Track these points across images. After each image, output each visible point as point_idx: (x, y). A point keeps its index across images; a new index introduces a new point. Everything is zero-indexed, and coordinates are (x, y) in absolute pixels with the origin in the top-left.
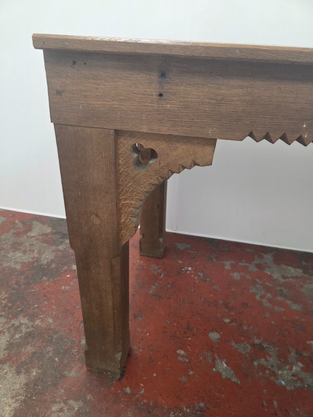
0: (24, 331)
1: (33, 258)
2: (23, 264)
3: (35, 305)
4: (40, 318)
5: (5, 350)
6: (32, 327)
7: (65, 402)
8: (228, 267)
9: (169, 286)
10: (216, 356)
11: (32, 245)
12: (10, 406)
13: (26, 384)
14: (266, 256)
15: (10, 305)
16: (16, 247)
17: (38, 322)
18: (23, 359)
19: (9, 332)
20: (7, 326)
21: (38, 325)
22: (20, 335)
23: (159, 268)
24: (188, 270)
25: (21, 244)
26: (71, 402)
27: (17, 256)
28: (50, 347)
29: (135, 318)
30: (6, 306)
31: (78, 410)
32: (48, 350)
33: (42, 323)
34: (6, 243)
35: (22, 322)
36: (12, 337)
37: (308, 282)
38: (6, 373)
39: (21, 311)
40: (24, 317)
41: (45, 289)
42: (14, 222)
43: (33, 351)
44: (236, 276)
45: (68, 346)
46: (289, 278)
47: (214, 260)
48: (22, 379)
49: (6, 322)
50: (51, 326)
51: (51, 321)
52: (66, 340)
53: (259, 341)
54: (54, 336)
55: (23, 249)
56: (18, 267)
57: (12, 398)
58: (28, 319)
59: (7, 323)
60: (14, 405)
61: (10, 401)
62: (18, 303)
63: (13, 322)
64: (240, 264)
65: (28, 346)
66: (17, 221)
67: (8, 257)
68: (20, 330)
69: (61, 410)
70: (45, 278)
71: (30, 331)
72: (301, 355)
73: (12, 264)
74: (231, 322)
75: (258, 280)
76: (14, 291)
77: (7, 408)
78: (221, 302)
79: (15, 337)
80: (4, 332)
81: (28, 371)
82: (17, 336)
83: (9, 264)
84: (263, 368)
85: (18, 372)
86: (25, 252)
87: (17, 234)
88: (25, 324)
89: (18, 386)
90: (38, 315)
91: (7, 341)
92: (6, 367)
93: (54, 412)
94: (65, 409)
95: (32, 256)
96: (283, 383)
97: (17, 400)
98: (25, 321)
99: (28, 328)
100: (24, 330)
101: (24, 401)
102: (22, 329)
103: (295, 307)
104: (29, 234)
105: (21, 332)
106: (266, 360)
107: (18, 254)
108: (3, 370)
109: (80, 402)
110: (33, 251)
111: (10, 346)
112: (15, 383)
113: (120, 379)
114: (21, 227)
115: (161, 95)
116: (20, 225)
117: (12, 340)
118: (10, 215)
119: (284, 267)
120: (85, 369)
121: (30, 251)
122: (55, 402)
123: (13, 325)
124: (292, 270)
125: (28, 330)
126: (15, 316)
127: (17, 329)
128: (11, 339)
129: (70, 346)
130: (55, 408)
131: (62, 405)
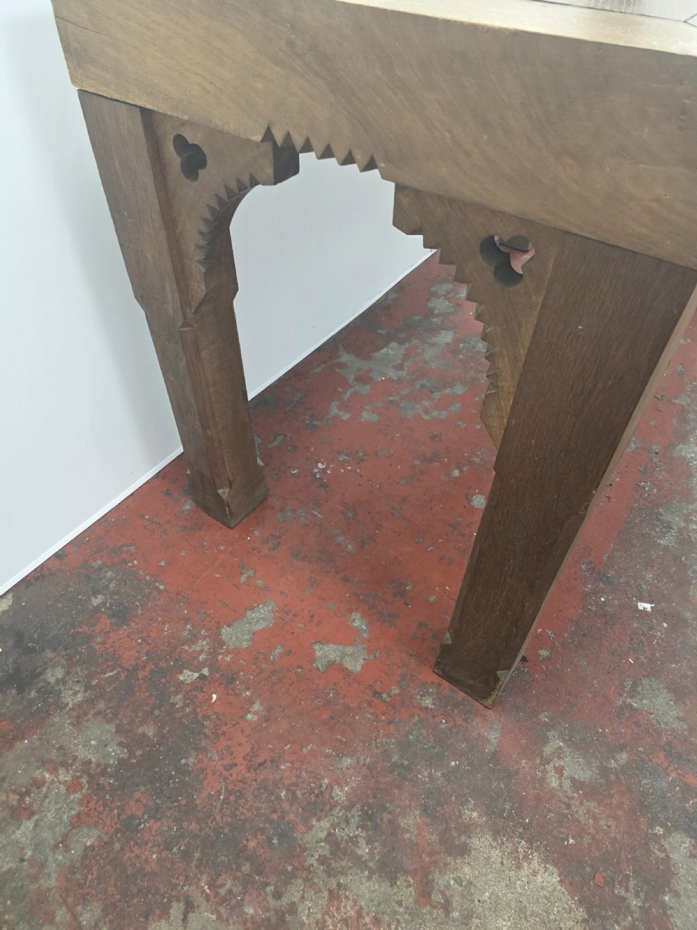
0: (352, 831)
1: (72, 787)
2: (81, 821)
3: (279, 798)
4: (330, 787)
5: (393, 883)
7: (546, 761)
8: (345, 416)
12: (535, 873)
13: (496, 834)
14: (344, 359)
15: (246, 868)
17: (340, 794)
18: (434, 837)
19: (342, 874)
20: (320, 879)
21: (348, 795)
22: (362, 842)
23: (294, 511)
24: (324, 470)
26: (548, 750)
28: (419, 773)
29: (403, 596)
31: (564, 741)
32: (427, 779)
33: (347, 783)
35: (323, 835)
36: (360, 863)
37: (419, 351)
38: (459, 881)
39: (286, 836)
40: (308, 828)
41: (233, 765)
43: (418, 812)
44: (369, 416)
45: (428, 735)
46: (402, 364)
47: (317, 423)
48: (481, 843)
49: (307, 880)
50: (364, 765)
51: (347, 761)
52: (411, 737)
54: (393, 760)
56: (89, 837)
57: (519, 867)
58: (319, 820)
59: (312, 879)
60: (535, 863)
61: (526, 871)
62: (252, 843)
63: (312, 861)
64: (345, 397)
65: (402, 825)
68: (347, 842)
69: (559, 771)
70: (189, 760)
71: (360, 816)
74: (460, 469)
75: (390, 398)
76: (197, 855)
77: (539, 879)
78: (417, 462)
79: (363, 856)
80: (339, 885)
81: (467, 829)
82: (364, 850)
83: (52, 869)
85: (464, 850)
86: (23, 812)
88: (334, 826)
89: (496, 854)
90: (316, 792)
91: (369, 878)
92: (443, 880)
93: (561, 785)
94: (558, 763)
95: (59, 791)
97: (526, 857)
98: (325, 824)
99: (347, 821)
101: (530, 841)
102: (346, 837)
103: (459, 390)
105: (353, 840)
108: (448, 886)
109: (550, 734)
110: (36, 784)
111: (388, 870)
117: (371, 864)
121: (25, 794)
122: (543, 779)
124: (389, 351)
125: (355, 821)
126: (294, 850)
127: (339, 850)
128: (367, 867)
129: (430, 731)
130: (554, 782)
131: (549, 767)
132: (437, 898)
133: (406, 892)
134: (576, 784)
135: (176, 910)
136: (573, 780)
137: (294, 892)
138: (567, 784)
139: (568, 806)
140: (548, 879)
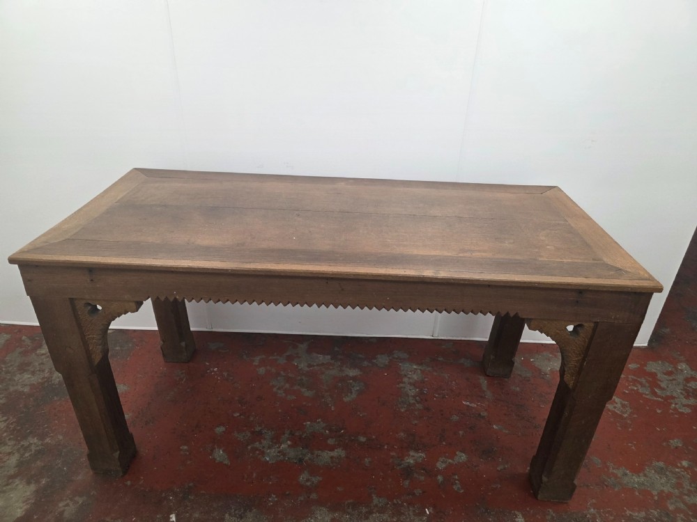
1: (43, 378)
2: (32, 386)
3: (44, 425)
4: (50, 437)
5: (15, 467)
6: (42, 445)
7: (71, 499)
8: (256, 363)
9: (188, 390)
10: (216, 446)
11: (42, 364)
12: (21, 508)
13: (36, 491)
14: (301, 346)
15: (19, 428)
16: (23, 368)
17: (48, 440)
18: (33, 473)
19: (18, 453)
20: (16, 447)
22: (30, 454)
23: (182, 374)
24: (214, 371)
25: (29, 364)
26: (77, 498)
27: (25, 378)
28: (59, 460)
29: (146, 424)
30: (14, 430)
31: (82, 503)
32: (57, 463)
33: (52, 441)
34: (11, 365)
35: (31, 442)
36: (22, 455)
37: (331, 368)
38: (17, 485)
39: (31, 433)
40: (33, 437)
41: (55, 409)
42: (21, 339)
43: (43, 465)
44: (262, 371)
46: (314, 366)
47: (245, 357)
48: (33, 487)
49: (15, 445)
50: (60, 442)
51: (61, 437)
53: (260, 428)
54: (64, 450)
55: (32, 370)
56: (26, 390)
57: (24, 502)
60: (25, 507)
61: (21, 505)
62: (27, 426)
63: (22, 443)
64: (271, 358)
65: (37, 462)
66: (24, 338)
67: (15, 380)
69: (67, 505)
70: (55, 398)
72: (293, 435)
73: (19, 388)
74: (241, 415)
75: (282, 372)
76: (22, 415)
77: (19, 510)
78: (237, 398)
80: (14, 453)
81: (37, 482)
83: (16, 388)
84: (255, 449)
86: (33, 373)
87: (25, 353)
88: (35, 444)
89: (28, 494)
90: (47, 434)
91: (17, 460)
92: (17, 481)
93: (61, 507)
94: (71, 504)
95: (41, 376)
96: (268, 459)
97: (27, 504)
98: (35, 440)
100: (33, 448)
101: (33, 503)
103: (308, 394)
104: (38, 352)
105: (31, 451)
106: (261, 443)
107: (26, 376)
108: (15, 483)
109: (85, 497)
110: (43, 371)
111: (20, 464)
112: (26, 492)
113: (122, 476)
114: (29, 344)
115: (92, 280)
116: (28, 342)
117: (22, 459)
118: (16, 331)
119: (315, 355)
120: (91, 473)
121: (39, 371)
122: (62, 500)
123: (23, 445)
124: (321, 357)
125: (38, 448)
126: (25, 438)
127: (26, 449)
128: (20, 458)
130: (61, 505)
131: (68, 501)
132: (11, 481)
133: (12, 472)
134: (62, 513)
135: (5, 418)
136: (64, 511)
137: (12, 443)
138: (62, 509)
139: (51, 512)
140: (19, 513)
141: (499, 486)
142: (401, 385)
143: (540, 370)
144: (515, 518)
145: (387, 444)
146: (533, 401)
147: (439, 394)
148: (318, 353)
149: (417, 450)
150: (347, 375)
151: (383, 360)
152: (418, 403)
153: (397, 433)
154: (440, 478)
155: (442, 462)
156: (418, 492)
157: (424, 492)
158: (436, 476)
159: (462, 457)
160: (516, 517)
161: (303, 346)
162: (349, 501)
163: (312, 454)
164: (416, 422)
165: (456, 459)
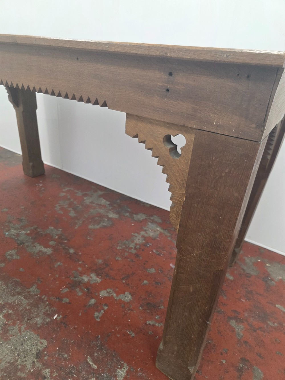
37: (103, 208)
44: (63, 194)
46: (94, 204)
47: (63, 185)
64: (75, 191)
72: (36, 229)
84: (8, 226)
96: (7, 234)
103: (72, 215)
119: (102, 199)
124: (104, 201)
141: (133, 335)
142: (136, 234)
143: (269, 275)
144: (118, 368)
145: (83, 262)
146: (237, 293)
147: (157, 251)
148: (104, 199)
149: (98, 275)
150: (108, 216)
151: (141, 217)
152: (135, 248)
153: (98, 258)
154: (93, 301)
155: (107, 292)
156: (66, 300)
157: (69, 303)
158: (92, 298)
159: (127, 297)
160: (121, 368)
161: (100, 193)
162: (17, 280)
163: (33, 243)
164: (119, 259)
165: (121, 296)
